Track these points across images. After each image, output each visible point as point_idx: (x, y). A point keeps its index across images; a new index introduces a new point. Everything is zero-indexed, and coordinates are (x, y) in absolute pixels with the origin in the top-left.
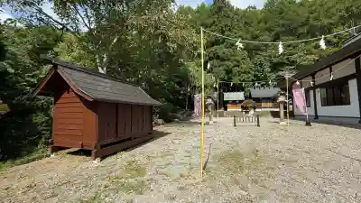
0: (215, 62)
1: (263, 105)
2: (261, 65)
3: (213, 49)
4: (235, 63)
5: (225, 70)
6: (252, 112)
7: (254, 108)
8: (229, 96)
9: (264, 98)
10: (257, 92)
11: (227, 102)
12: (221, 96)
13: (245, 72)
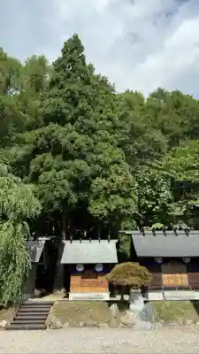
0: (48, 158)
1: (167, 279)
2: (153, 183)
3: (46, 130)
4: (98, 167)
5: (71, 179)
6: (138, 305)
7: (144, 291)
8: (77, 251)
9: (167, 260)
10: (150, 242)
11: (71, 269)
12: (53, 251)
13: (119, 192)
